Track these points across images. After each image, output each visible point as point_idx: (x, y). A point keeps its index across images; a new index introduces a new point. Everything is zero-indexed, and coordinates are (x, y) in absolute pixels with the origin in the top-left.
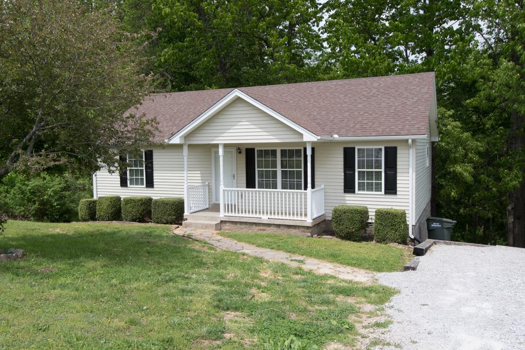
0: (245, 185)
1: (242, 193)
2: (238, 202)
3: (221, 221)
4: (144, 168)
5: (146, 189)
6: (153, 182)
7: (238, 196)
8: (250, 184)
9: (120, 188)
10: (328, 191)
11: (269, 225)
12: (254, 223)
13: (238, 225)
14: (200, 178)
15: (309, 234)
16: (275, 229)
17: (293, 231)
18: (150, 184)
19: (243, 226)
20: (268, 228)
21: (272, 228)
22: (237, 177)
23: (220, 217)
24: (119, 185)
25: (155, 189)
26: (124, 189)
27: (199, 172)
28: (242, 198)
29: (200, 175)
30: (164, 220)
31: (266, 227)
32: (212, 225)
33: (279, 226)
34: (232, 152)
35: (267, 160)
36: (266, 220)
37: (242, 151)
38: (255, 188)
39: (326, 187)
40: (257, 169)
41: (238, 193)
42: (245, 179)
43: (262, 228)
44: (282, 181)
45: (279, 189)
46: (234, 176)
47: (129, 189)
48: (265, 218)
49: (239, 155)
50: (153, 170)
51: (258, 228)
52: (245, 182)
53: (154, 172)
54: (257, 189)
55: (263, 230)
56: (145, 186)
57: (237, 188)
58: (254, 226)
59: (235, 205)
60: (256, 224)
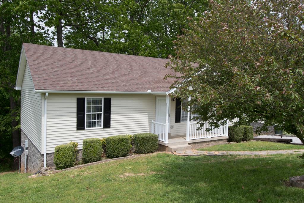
0: (175, 120)
4: (102, 113)
5: (103, 130)
6: (110, 123)
9: (76, 131)
13: (197, 144)
14: (147, 118)
15: (227, 142)
17: (221, 142)
18: (107, 125)
21: (212, 142)
22: (171, 115)
24: (76, 129)
25: (111, 129)
26: (81, 132)
27: (147, 114)
29: (147, 116)
31: (209, 143)
38: (180, 121)
40: (181, 110)
42: (175, 116)
43: (207, 143)
47: (85, 131)
48: (210, 138)
49: (172, 102)
52: (175, 118)
53: (111, 115)
55: (208, 145)
56: (102, 127)
60: (205, 142)
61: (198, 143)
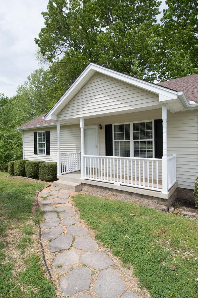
0: (105, 153)
1: (103, 160)
2: (100, 167)
3: (81, 183)
4: (45, 143)
5: (46, 156)
6: (50, 151)
7: (100, 162)
8: (109, 152)
10: (179, 159)
11: (121, 192)
12: (108, 188)
14: (75, 149)
15: (165, 208)
16: (127, 196)
18: (48, 153)
19: (98, 190)
20: (120, 194)
21: (124, 194)
22: (99, 147)
23: (81, 180)
24: (34, 153)
25: (51, 156)
26: (35, 156)
27: (75, 144)
28: (103, 163)
29: (75, 146)
30: (45, 179)
31: (118, 193)
32: (73, 186)
33: (131, 194)
34: (96, 128)
35: (122, 133)
36: (119, 187)
37: (103, 127)
38: (112, 156)
39: (178, 156)
40: (114, 141)
41: (100, 160)
42: (105, 149)
43: (115, 193)
44: (134, 150)
45: (132, 157)
46: (97, 147)
47: (38, 155)
48: (117, 184)
49: (101, 131)
50: (49, 144)
51: (111, 193)
52: (105, 151)
53: (50, 145)
54: (114, 157)
55: (115, 195)
56: (45, 154)
57: (99, 155)
58: (108, 191)
59: (98, 169)
60: (109, 189)
61: (97, 187)
